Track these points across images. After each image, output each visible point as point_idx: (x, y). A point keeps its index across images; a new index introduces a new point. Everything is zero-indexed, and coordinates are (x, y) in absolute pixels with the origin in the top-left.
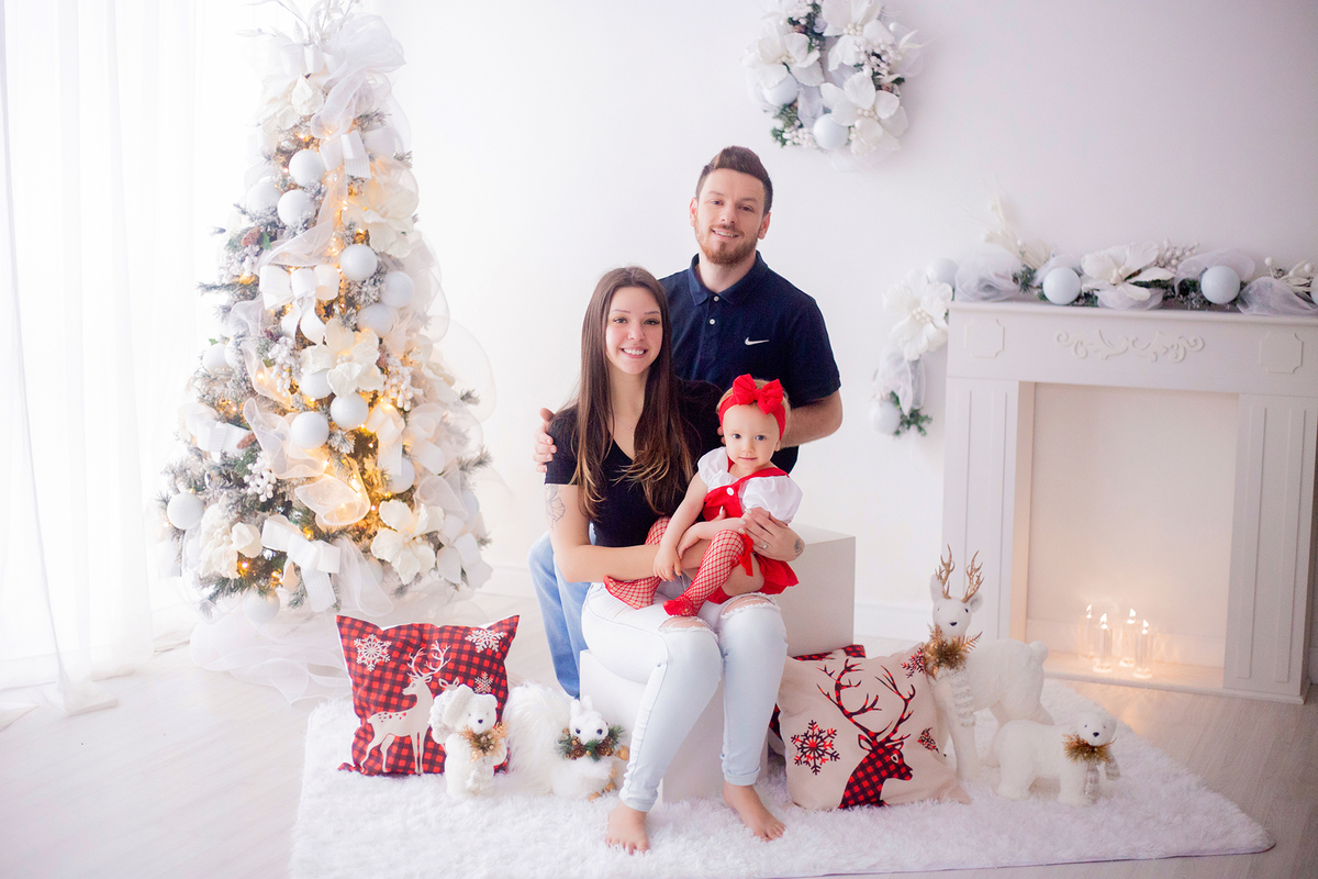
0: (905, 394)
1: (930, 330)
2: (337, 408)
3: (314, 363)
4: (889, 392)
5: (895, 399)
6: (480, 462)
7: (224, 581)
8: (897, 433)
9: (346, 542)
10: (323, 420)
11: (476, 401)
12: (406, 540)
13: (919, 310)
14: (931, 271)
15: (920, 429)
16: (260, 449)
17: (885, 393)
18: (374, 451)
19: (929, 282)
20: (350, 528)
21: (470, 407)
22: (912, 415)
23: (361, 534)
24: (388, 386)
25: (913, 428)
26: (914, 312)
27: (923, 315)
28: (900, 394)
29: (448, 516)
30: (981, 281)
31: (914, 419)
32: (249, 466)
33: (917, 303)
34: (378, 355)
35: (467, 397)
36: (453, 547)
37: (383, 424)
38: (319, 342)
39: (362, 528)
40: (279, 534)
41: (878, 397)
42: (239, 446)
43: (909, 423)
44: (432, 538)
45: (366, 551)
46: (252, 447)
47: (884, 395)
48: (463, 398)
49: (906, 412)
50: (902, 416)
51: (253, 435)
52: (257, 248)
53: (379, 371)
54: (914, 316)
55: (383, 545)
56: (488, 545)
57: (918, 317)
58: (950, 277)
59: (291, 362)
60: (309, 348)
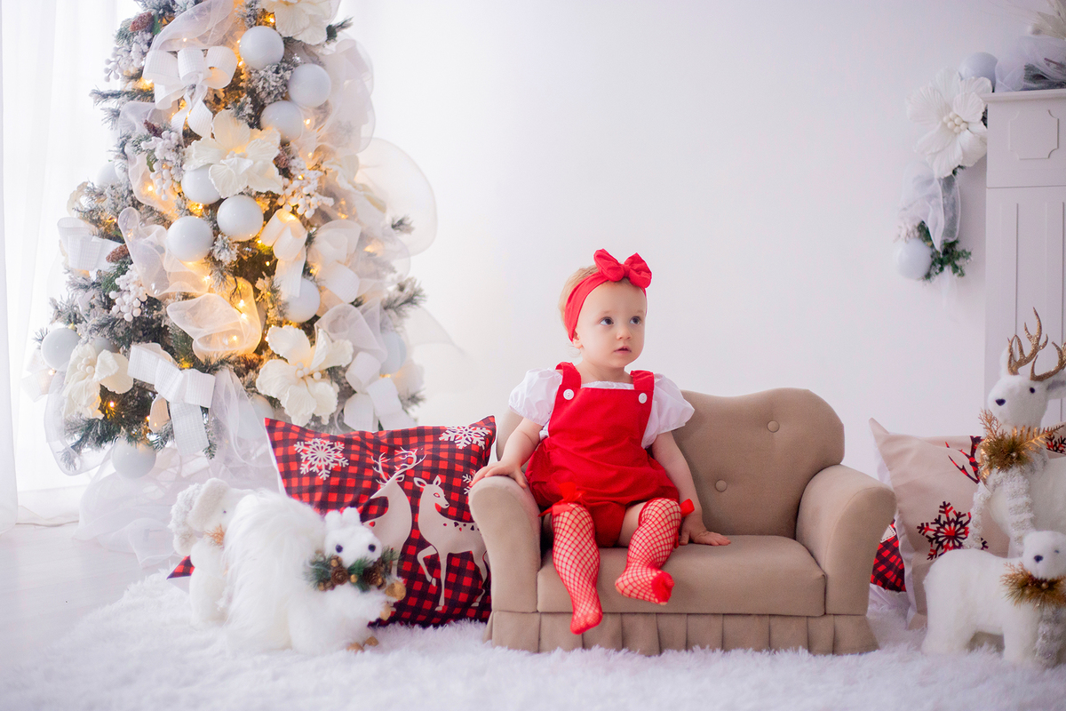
0: (936, 225)
1: (966, 138)
2: (223, 214)
3: (196, 157)
4: (917, 223)
5: (924, 232)
6: (410, 300)
7: (91, 424)
8: (928, 276)
9: (227, 375)
10: (207, 228)
11: (409, 230)
12: (300, 374)
13: (951, 115)
14: (965, 68)
15: (956, 269)
16: (132, 263)
17: (911, 226)
18: (271, 272)
19: (962, 79)
20: (232, 358)
21: (404, 238)
22: (945, 252)
23: (247, 367)
24: (289, 192)
25: (948, 270)
26: (945, 119)
27: (956, 121)
28: (929, 225)
29: (360, 355)
30: (1029, 68)
31: (948, 257)
32: (117, 281)
33: (948, 108)
34: (277, 152)
35: (399, 225)
36: (367, 394)
37: (282, 237)
38: (205, 135)
39: (251, 361)
40: (148, 363)
41: (904, 232)
42: (108, 259)
43: (942, 263)
44: (334, 373)
45: (251, 386)
46: (122, 260)
47: (910, 229)
48: (394, 227)
49: (938, 246)
50: (934, 255)
51: (125, 246)
52: (148, 36)
53: (277, 170)
54: (945, 125)
55: (270, 378)
56: (421, 403)
57: (949, 125)
58: (989, 71)
59: (171, 156)
60: (194, 143)
